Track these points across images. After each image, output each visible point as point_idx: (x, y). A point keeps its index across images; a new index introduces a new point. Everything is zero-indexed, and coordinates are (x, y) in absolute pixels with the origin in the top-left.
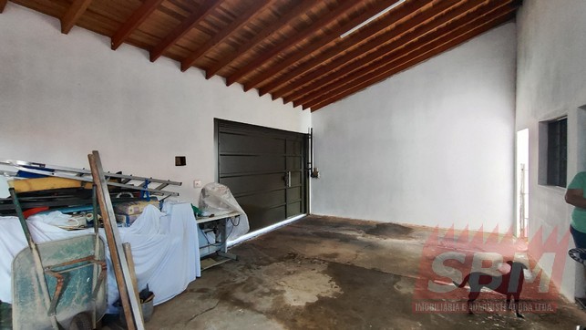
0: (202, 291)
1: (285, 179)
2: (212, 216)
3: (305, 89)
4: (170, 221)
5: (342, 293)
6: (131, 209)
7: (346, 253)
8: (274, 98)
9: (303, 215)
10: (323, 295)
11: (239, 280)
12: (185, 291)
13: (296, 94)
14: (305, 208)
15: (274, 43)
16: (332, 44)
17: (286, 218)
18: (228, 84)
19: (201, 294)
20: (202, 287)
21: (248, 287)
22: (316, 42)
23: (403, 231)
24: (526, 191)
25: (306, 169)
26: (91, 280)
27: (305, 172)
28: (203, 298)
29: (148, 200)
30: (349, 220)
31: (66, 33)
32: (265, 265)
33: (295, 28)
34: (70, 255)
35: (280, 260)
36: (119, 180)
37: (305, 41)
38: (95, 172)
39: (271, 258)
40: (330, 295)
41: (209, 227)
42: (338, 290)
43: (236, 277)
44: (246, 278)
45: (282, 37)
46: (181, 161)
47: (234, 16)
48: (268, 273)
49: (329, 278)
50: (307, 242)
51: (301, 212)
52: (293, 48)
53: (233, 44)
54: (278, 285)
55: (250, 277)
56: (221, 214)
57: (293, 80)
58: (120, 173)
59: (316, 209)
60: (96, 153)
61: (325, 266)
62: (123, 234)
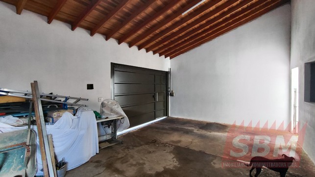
0: (97, 162)
1: (154, 97)
2: (107, 118)
3: (165, 46)
4: (79, 121)
5: (179, 166)
6: (55, 114)
7: (185, 140)
8: (147, 51)
9: (165, 117)
10: (167, 167)
11: (120, 156)
12: (88, 162)
13: (160, 49)
14: (166, 114)
15: (143, 18)
16: (178, 19)
17: (155, 119)
18: (119, 43)
19: (96, 164)
20: (97, 159)
21: (124, 160)
22: (168, 18)
23: (222, 127)
24: (297, 105)
25: (167, 91)
26: (24, 156)
27: (166, 93)
28: (96, 167)
29: (66, 109)
30: (191, 120)
31: (20, 14)
32: (137, 147)
33: (154, 10)
34: (10, 143)
35: (147, 143)
36: (51, 98)
37: (161, 17)
38: (34, 93)
39: (142, 143)
40: (171, 167)
41: (106, 124)
42: (177, 164)
43: (119, 154)
44: (125, 154)
45: (148, 15)
46: (90, 87)
47: (117, 3)
48: (138, 152)
49: (173, 156)
50: (165, 133)
51: (164, 116)
52: (154, 22)
53: (119, 20)
54: (142, 159)
55: (127, 154)
56: (113, 117)
57: (157, 40)
58: (52, 94)
59: (173, 114)
60: (36, 82)
61: (172, 148)
62: (49, 129)
